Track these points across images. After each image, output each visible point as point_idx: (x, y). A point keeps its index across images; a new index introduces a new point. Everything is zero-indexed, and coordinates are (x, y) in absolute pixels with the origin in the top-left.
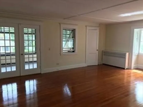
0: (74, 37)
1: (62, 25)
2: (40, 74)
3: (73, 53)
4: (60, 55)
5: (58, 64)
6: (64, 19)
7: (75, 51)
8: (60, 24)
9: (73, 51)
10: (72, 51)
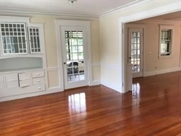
0: (169, 38)
1: (161, 26)
2: (142, 77)
3: (168, 56)
4: (157, 58)
5: (156, 68)
6: (165, 20)
7: (170, 54)
8: (159, 25)
9: (168, 54)
10: (166, 54)
